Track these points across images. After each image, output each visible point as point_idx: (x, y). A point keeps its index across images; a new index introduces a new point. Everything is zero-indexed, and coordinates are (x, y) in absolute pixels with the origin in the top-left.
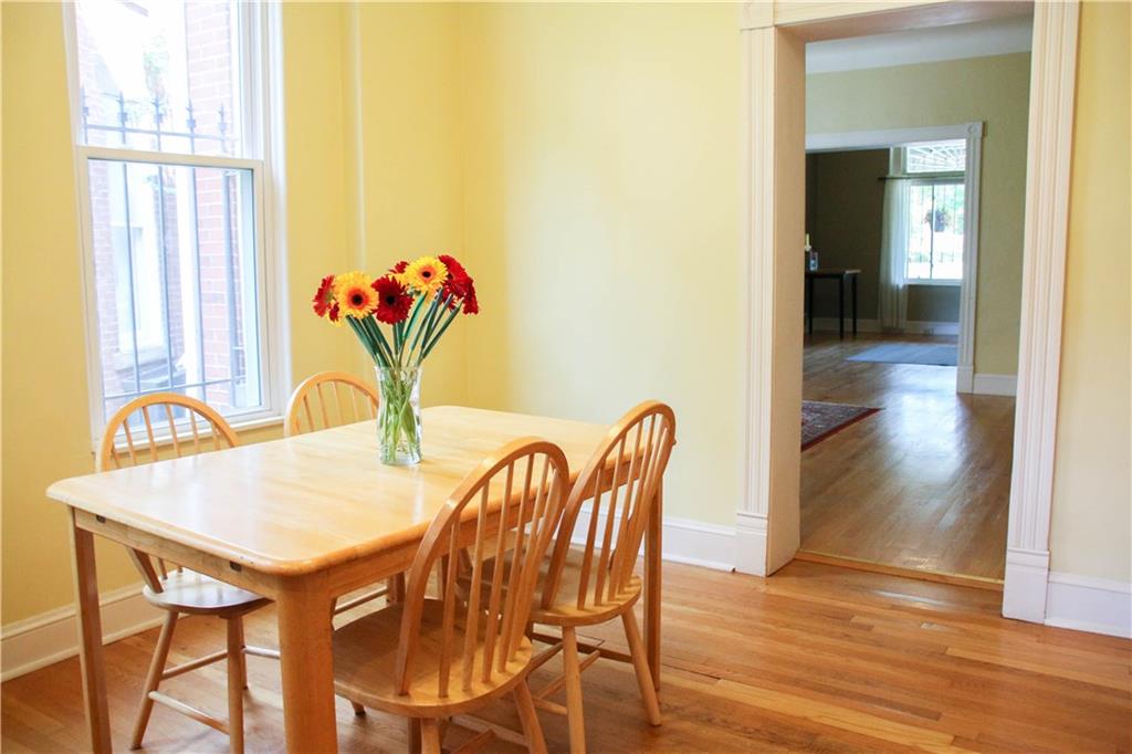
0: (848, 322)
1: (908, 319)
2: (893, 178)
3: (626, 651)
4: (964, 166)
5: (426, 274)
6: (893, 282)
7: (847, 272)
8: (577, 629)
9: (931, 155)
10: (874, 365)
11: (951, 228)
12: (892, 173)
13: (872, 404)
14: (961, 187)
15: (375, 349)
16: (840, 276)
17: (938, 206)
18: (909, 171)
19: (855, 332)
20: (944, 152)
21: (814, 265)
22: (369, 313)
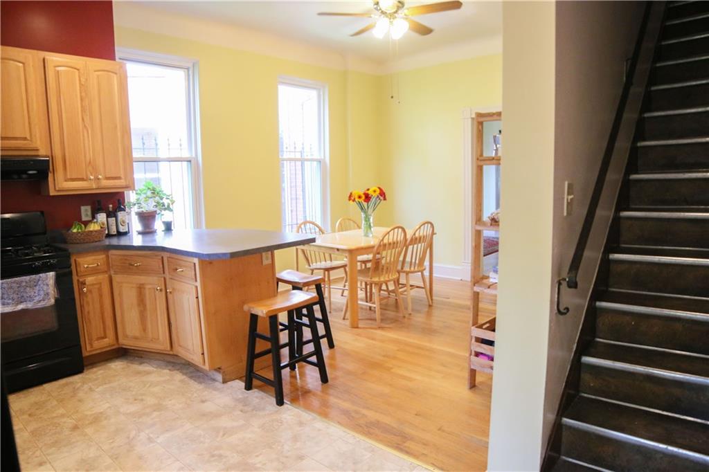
5: (375, 191)
15: (362, 209)
22: (362, 200)
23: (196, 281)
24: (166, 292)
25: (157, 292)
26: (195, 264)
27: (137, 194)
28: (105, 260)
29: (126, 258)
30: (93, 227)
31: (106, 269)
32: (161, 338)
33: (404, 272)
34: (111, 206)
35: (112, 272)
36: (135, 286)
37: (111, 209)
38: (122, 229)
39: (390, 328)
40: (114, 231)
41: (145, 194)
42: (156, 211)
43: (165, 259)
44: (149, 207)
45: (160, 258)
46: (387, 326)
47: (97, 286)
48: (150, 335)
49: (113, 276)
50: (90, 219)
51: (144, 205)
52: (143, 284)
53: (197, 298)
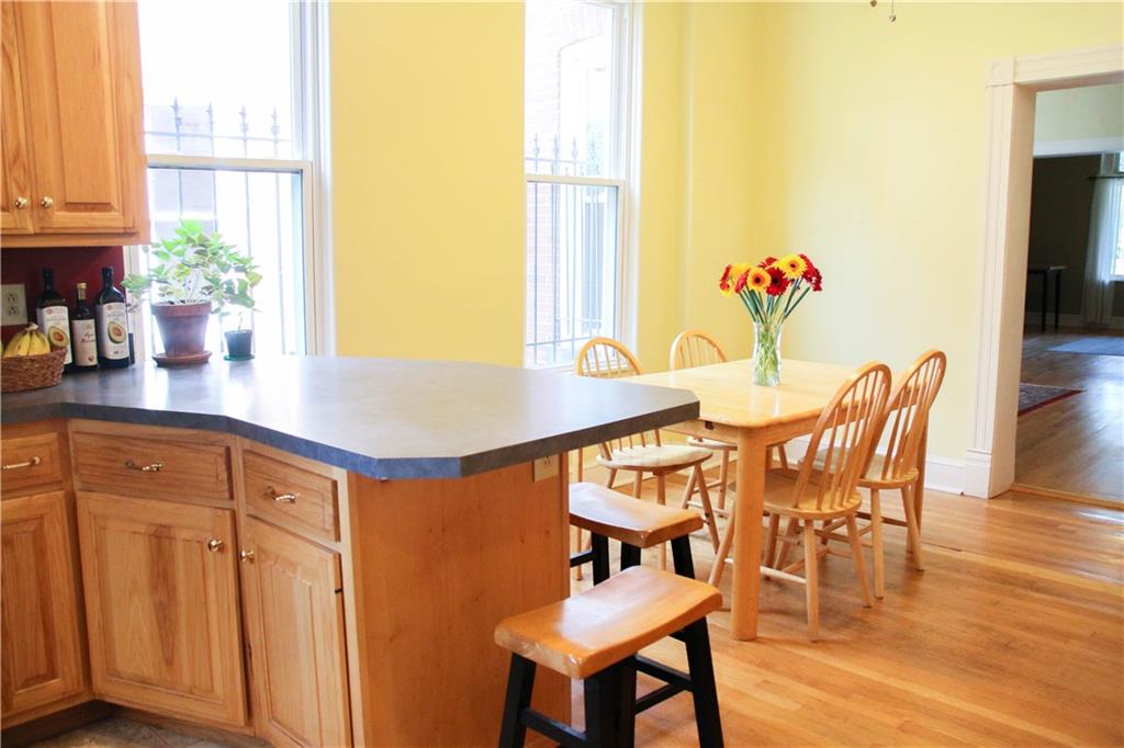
0: (1050, 317)
1: (1113, 315)
2: (1104, 178)
3: (902, 518)
5: (793, 266)
6: (1098, 278)
7: (1051, 269)
8: (881, 491)
10: (1076, 355)
12: (1103, 172)
13: (1075, 387)
16: (1044, 272)
19: (1056, 326)
22: (761, 290)
23: (338, 538)
24: (238, 558)
25: (210, 555)
26: (335, 484)
27: (157, 253)
28: (55, 447)
29: (116, 444)
30: (30, 346)
31: (58, 475)
32: (219, 689)
33: (867, 485)
34: (83, 285)
35: (77, 485)
36: (142, 528)
37: (82, 296)
38: (114, 351)
39: (845, 643)
40: (89, 356)
41: (181, 254)
42: (208, 305)
43: (238, 460)
44: (187, 291)
45: (222, 450)
46: (835, 637)
47: (31, 527)
48: (186, 680)
49: (79, 494)
50: (25, 322)
51: (175, 285)
52: (167, 527)
53: (340, 591)
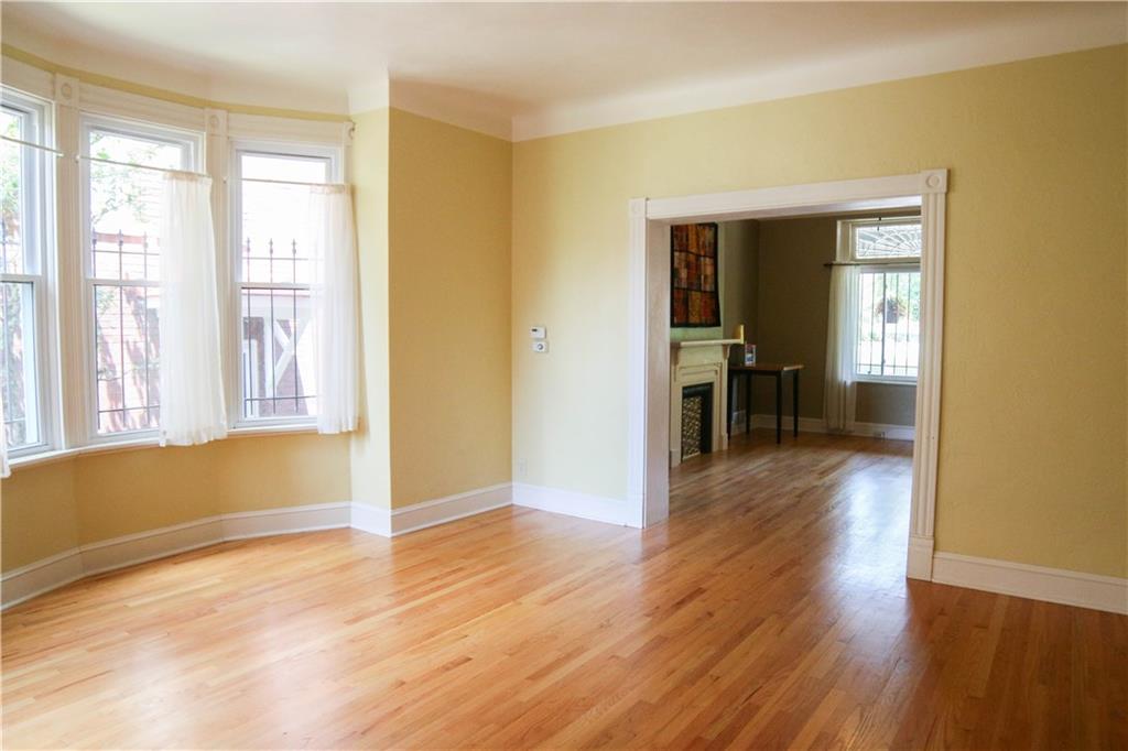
0: (788, 419)
1: (856, 420)
2: (841, 265)
4: (919, 251)
6: (840, 378)
7: (785, 369)
9: (880, 240)
11: (906, 318)
12: (839, 259)
14: (916, 277)
16: (778, 373)
17: (891, 294)
18: (858, 257)
20: (897, 237)
21: (750, 359)
